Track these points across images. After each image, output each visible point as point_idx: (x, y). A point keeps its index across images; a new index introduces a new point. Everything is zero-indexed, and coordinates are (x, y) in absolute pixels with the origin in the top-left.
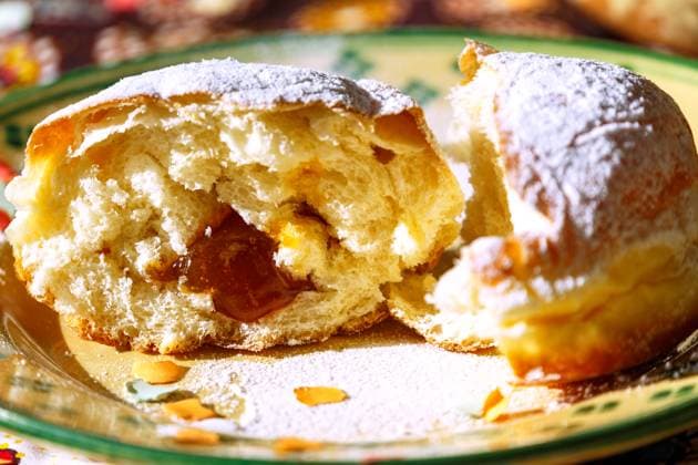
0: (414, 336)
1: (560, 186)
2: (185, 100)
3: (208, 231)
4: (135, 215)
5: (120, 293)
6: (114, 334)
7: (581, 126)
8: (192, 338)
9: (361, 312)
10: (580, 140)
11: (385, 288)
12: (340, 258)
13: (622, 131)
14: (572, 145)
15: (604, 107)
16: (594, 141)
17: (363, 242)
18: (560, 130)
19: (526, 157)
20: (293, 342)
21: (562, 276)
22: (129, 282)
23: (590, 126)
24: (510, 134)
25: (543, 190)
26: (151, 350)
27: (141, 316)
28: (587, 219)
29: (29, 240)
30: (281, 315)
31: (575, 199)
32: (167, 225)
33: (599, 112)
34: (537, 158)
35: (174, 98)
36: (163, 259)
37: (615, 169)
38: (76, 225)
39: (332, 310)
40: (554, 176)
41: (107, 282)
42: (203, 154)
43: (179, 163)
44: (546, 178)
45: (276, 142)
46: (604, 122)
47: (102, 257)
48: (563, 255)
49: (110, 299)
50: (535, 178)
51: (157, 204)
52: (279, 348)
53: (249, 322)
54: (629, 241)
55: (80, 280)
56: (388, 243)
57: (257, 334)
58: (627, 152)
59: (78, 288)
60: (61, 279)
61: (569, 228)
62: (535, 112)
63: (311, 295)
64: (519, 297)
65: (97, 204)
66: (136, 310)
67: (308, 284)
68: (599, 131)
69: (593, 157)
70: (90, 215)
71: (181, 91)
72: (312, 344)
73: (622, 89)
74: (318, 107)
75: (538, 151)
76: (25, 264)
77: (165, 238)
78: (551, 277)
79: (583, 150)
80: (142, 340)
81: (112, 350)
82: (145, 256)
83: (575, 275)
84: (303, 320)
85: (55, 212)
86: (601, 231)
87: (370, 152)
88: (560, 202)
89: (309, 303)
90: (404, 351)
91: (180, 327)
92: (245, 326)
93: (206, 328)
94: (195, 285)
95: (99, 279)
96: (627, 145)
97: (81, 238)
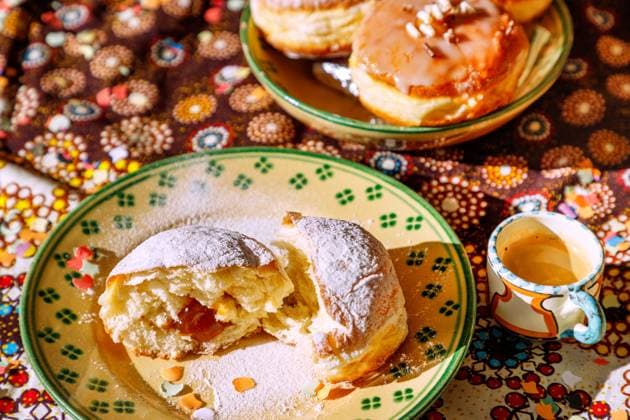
0: (274, 338)
1: (349, 311)
2: (176, 268)
3: (187, 310)
4: (155, 305)
5: (151, 337)
6: (150, 352)
7: (354, 280)
8: (183, 352)
9: (251, 330)
10: (355, 288)
11: (261, 321)
12: (243, 313)
13: (372, 280)
14: (352, 291)
15: (362, 268)
16: (361, 287)
17: (252, 308)
18: (346, 283)
19: (333, 299)
20: (225, 347)
21: (353, 351)
22: (155, 333)
23: (358, 280)
24: (324, 286)
25: (343, 314)
26: (166, 358)
27: (161, 345)
28: (362, 325)
29: (109, 316)
30: (219, 338)
31: (357, 317)
32: (169, 308)
33: (360, 271)
34: (338, 299)
35: (171, 268)
36: (168, 320)
37: (372, 300)
38: (130, 310)
39: (240, 332)
40: (346, 308)
41: (145, 333)
42: (184, 285)
43: (173, 288)
44: (343, 308)
45: (217, 283)
46: (364, 277)
47: (142, 323)
48: (353, 342)
49: (147, 339)
50: (339, 309)
51: (164, 301)
52: (220, 351)
53: (206, 341)
54: (379, 328)
55: (134, 333)
56: (263, 307)
57: (210, 346)
58: (375, 290)
59: (133, 336)
60: (126, 333)
61: (355, 330)
62: (333, 273)
63: (231, 327)
64: (337, 362)
65: (138, 303)
66: (158, 343)
67: (230, 323)
68: (363, 282)
69: (362, 296)
70: (135, 306)
71: (175, 265)
72: (233, 346)
73: (365, 252)
74: (235, 267)
75: (338, 295)
76: (109, 327)
77: (169, 313)
78: (349, 351)
79: (357, 293)
80: (162, 354)
81: (149, 359)
82: (160, 321)
83: (358, 349)
84: (229, 338)
85: (120, 305)
86: (368, 329)
87: (255, 278)
88: (350, 319)
89: (230, 331)
90: (271, 345)
91: (178, 348)
92: (204, 344)
93: (189, 347)
94: (183, 332)
95: (142, 332)
96: (375, 287)
97: (131, 315)
